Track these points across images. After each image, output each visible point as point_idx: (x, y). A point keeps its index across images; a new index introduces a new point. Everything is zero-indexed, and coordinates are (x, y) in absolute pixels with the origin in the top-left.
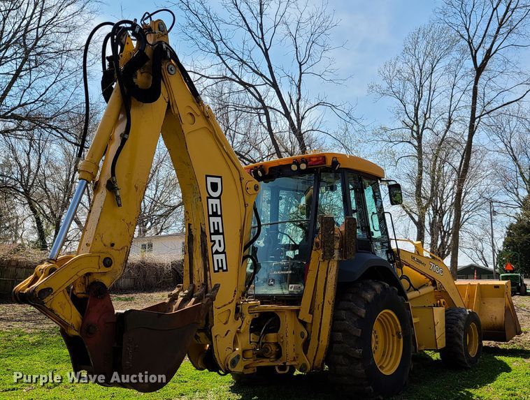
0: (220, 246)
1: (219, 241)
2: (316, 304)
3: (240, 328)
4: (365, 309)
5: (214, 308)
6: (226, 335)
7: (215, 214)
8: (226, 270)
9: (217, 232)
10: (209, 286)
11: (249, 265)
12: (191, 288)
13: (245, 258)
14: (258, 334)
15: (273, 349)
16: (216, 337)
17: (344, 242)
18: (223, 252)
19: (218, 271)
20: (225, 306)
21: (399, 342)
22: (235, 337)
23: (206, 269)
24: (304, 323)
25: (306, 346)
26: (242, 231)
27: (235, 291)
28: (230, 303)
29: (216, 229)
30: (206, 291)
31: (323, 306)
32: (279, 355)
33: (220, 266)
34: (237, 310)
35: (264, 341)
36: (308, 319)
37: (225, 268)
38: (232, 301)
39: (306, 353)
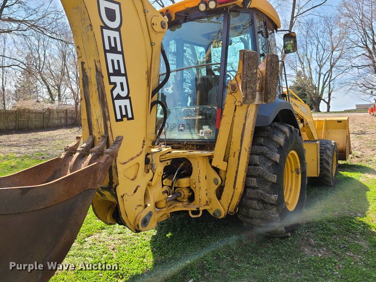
0: (123, 90)
1: (122, 84)
2: (232, 151)
3: (151, 180)
4: (278, 153)
5: (118, 164)
6: (135, 192)
7: (113, 50)
8: (132, 118)
9: (117, 73)
10: (110, 138)
11: (159, 111)
12: (91, 140)
13: (154, 104)
14: (171, 179)
15: (186, 193)
16: (122, 197)
17: (264, 82)
18: (127, 97)
19: (121, 120)
20: (132, 159)
21: (297, 177)
22: (147, 190)
23: (106, 118)
24: (217, 170)
25: (219, 193)
26: (149, 73)
27: (144, 141)
28: (138, 155)
29: (117, 68)
30: (108, 145)
31: (240, 154)
32: (191, 199)
33: (124, 113)
34: (147, 161)
35: (176, 186)
36: (222, 166)
37: (130, 116)
38: (141, 153)
39: (219, 198)
